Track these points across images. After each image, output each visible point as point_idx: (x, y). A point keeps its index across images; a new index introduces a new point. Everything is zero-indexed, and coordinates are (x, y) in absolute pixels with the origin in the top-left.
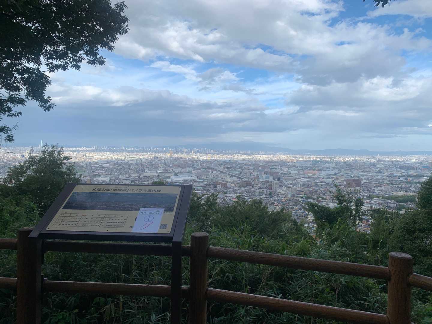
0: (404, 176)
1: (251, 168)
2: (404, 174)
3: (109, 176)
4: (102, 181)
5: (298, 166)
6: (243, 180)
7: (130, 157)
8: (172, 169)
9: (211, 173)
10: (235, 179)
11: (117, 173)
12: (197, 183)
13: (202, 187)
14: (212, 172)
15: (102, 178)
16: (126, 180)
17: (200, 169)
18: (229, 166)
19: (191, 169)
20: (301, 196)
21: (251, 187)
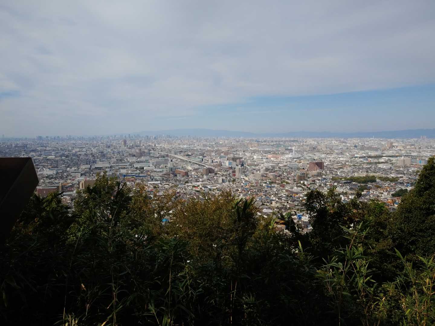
0: (365, 157)
1: (213, 154)
2: (364, 155)
3: (56, 168)
4: (47, 174)
5: (261, 151)
6: (205, 167)
7: (79, 147)
8: (127, 159)
9: (170, 161)
10: (196, 166)
11: (64, 166)
12: (156, 173)
13: (160, 177)
14: (172, 161)
15: (48, 172)
16: (76, 173)
17: (158, 158)
18: (190, 154)
19: (147, 158)
20: (265, 181)
21: (213, 174)
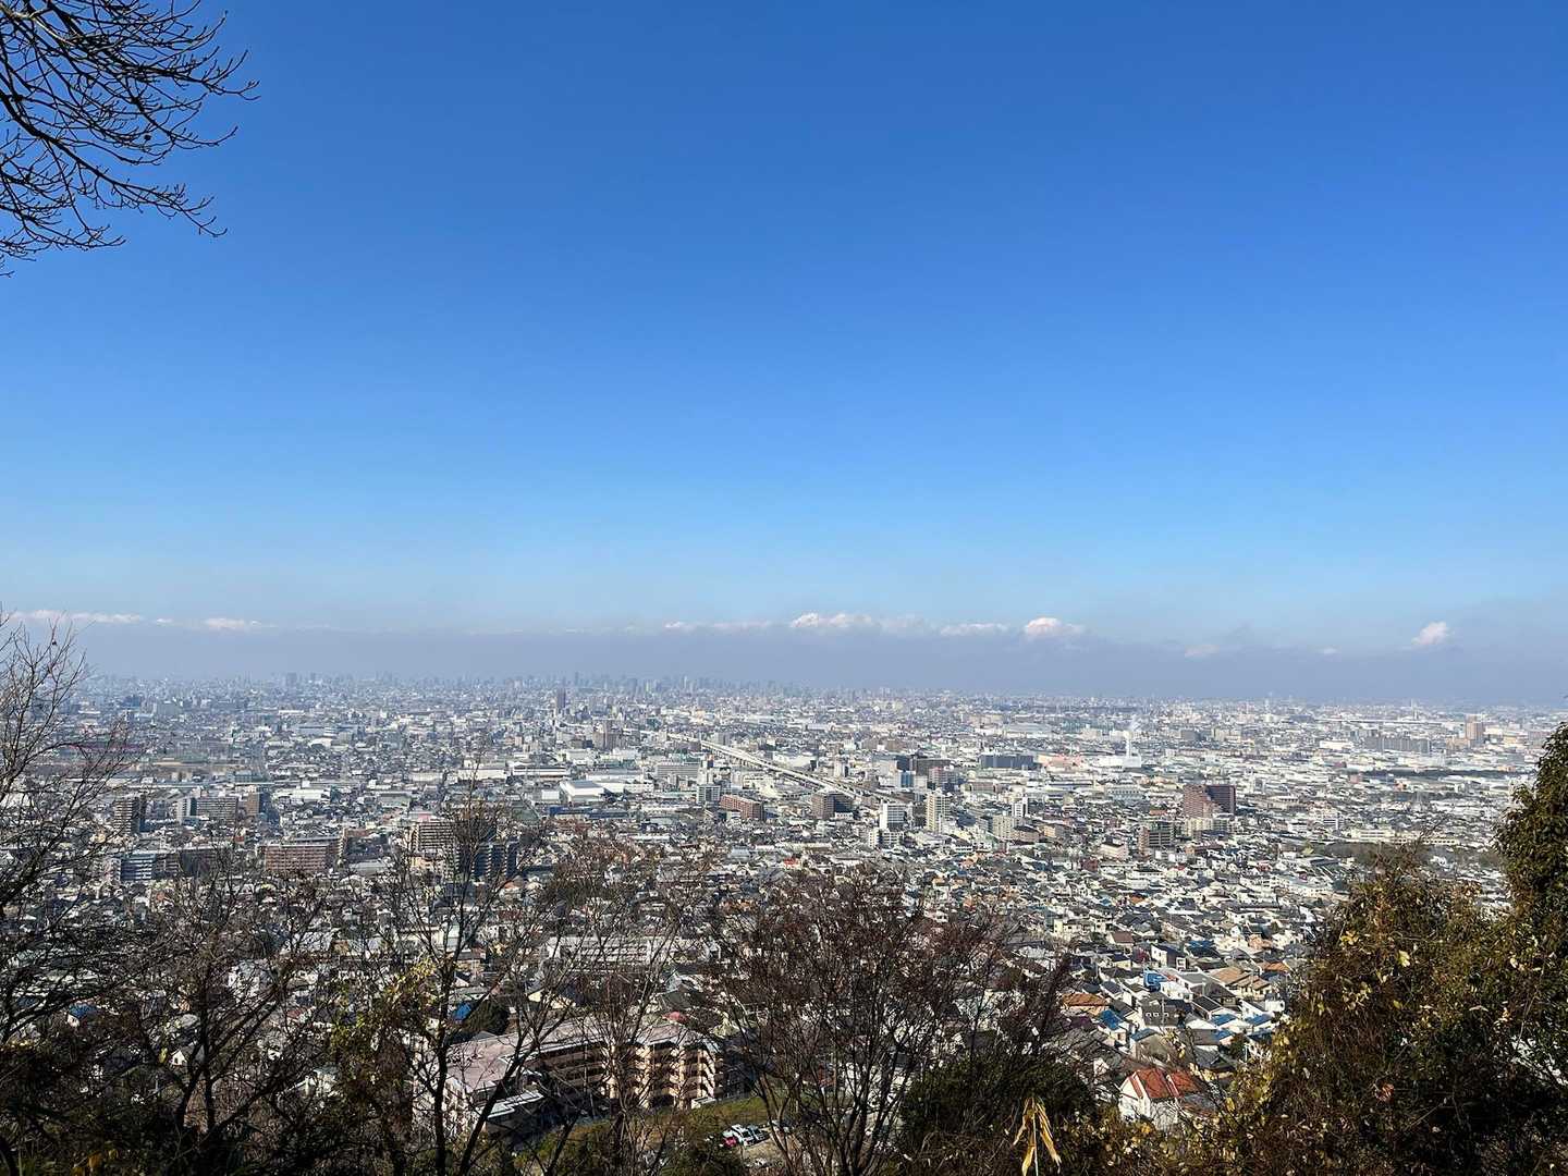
0: (1384, 773)
1: (849, 746)
2: (1381, 766)
3: (332, 781)
4: (302, 800)
5: (1012, 740)
6: (822, 790)
7: (412, 711)
8: (564, 755)
9: (705, 764)
10: (792, 787)
11: (360, 772)
12: (655, 804)
13: (671, 818)
14: (710, 765)
15: (305, 791)
16: (394, 796)
17: (666, 753)
18: (772, 742)
19: (631, 753)
20: (1029, 847)
21: (849, 816)
